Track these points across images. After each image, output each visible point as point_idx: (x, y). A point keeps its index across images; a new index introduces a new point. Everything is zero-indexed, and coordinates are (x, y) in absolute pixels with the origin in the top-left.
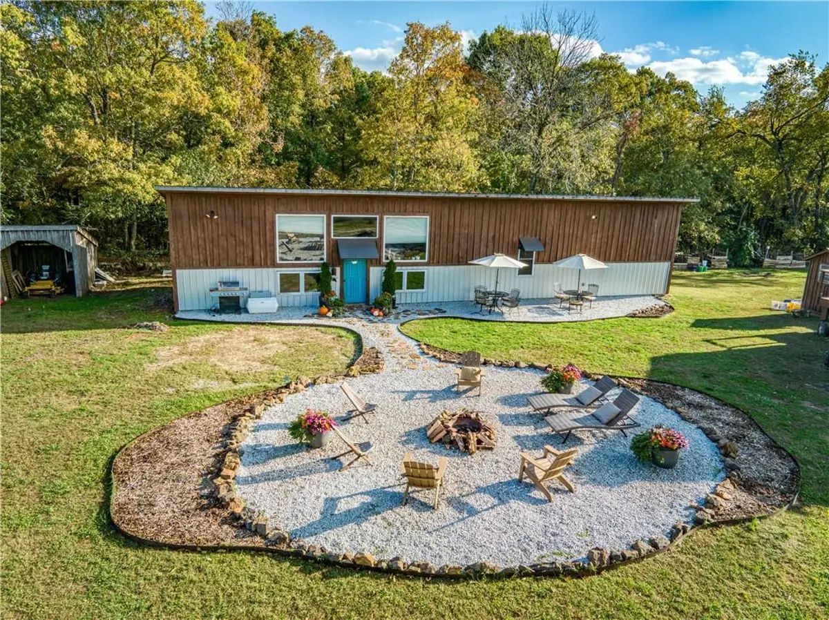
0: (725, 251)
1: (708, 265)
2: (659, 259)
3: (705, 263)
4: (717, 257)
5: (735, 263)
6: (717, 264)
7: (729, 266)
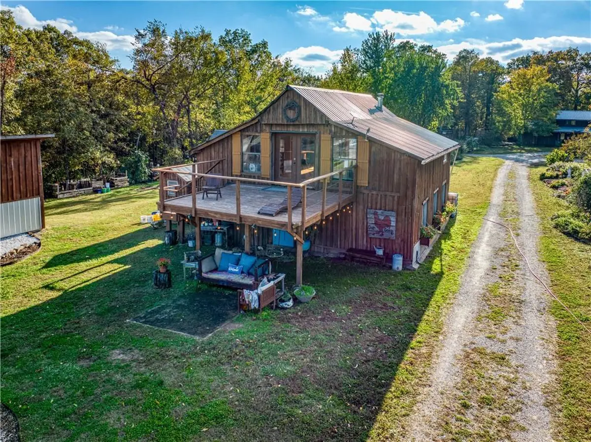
0: (125, 172)
1: (111, 186)
2: (24, 196)
3: (108, 185)
4: (118, 179)
5: (135, 181)
6: (119, 184)
7: (131, 184)
